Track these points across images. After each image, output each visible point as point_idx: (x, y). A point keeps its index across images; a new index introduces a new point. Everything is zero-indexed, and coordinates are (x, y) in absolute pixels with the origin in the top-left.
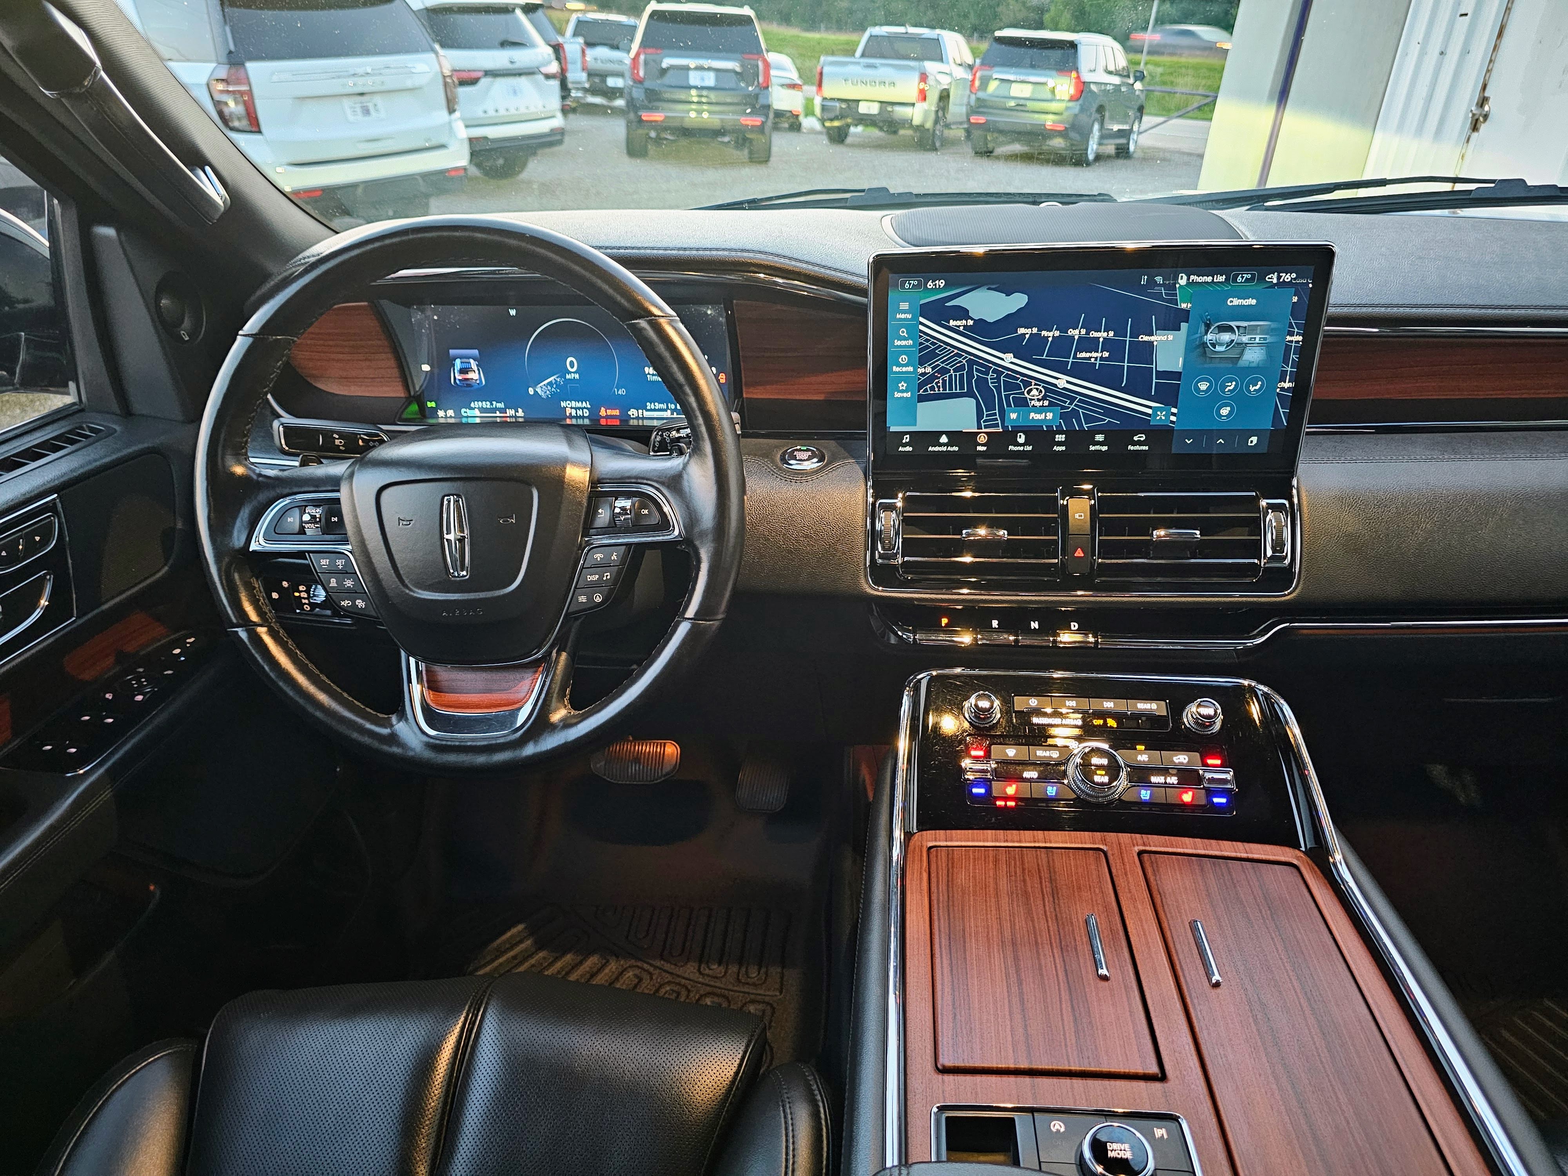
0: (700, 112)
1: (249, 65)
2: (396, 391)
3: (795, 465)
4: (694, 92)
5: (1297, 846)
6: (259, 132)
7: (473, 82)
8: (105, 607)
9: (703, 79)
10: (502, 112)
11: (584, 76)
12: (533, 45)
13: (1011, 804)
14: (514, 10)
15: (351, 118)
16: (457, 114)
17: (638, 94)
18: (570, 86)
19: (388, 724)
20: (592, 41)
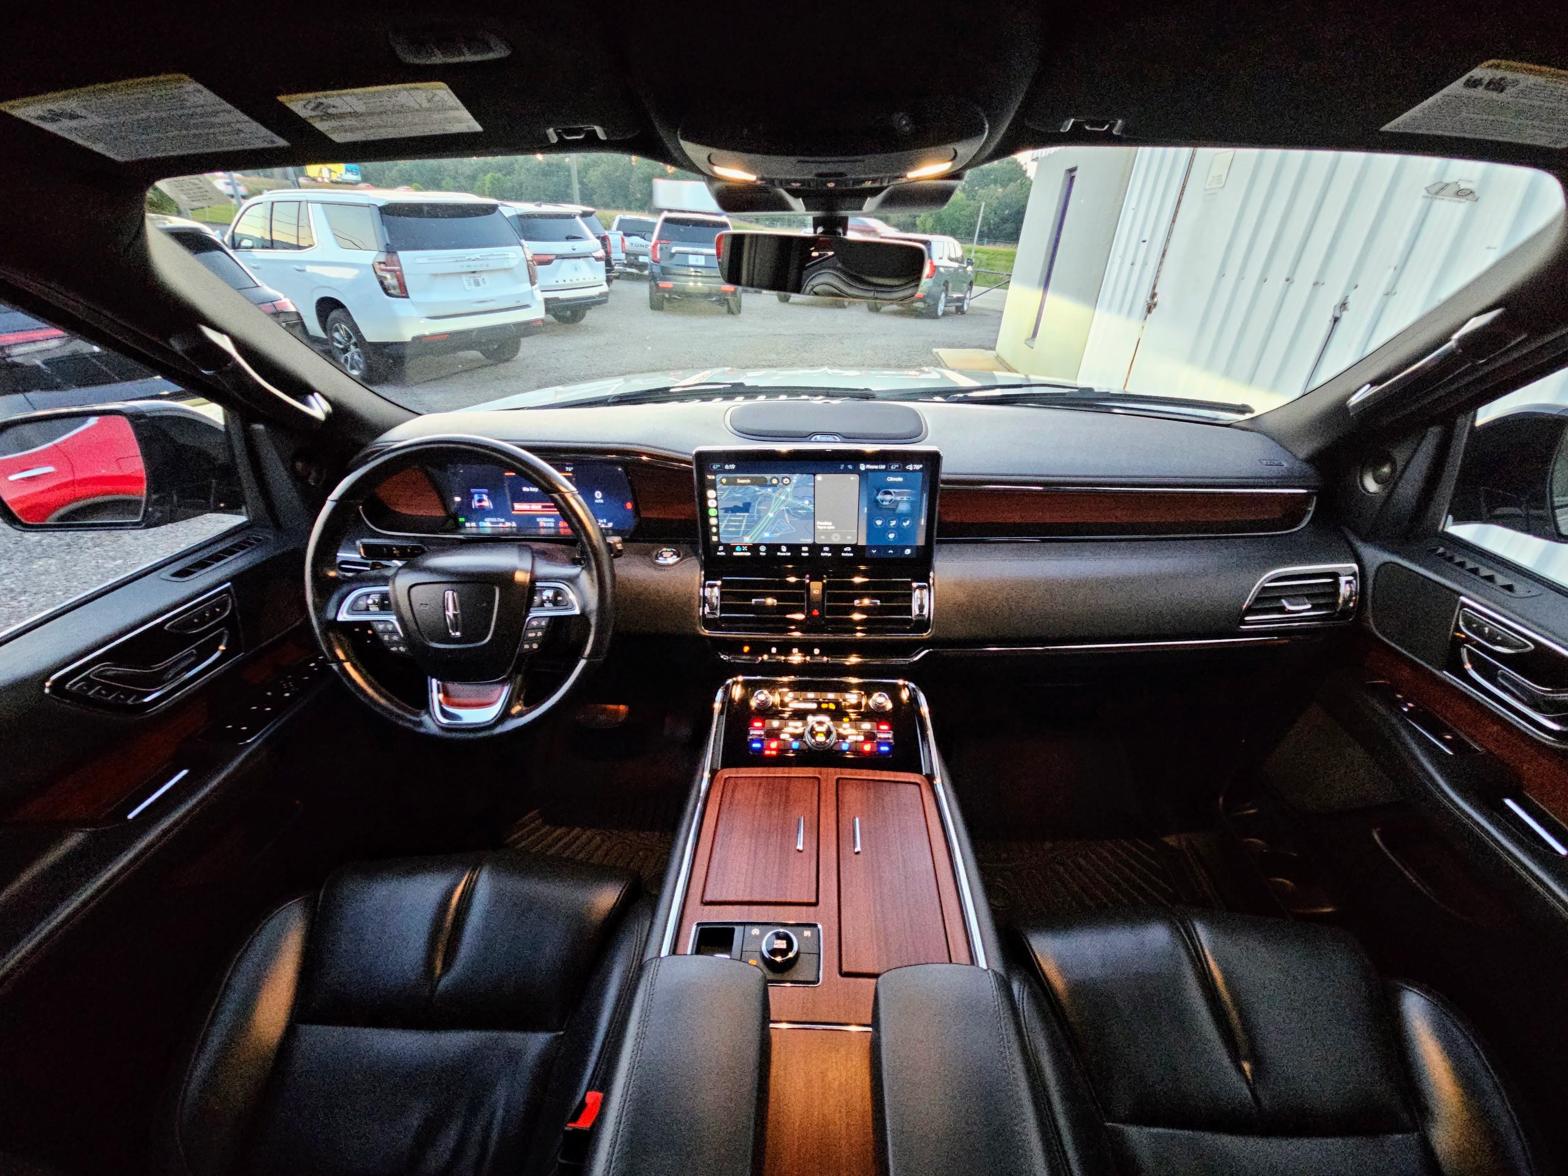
0: (695, 282)
1: (400, 253)
2: (439, 513)
3: (661, 561)
4: (692, 269)
5: (920, 772)
6: (407, 297)
7: (549, 262)
8: (263, 645)
9: (697, 261)
10: (568, 282)
11: (623, 256)
12: (587, 239)
13: (774, 753)
14: (574, 217)
15: (468, 288)
16: (536, 286)
17: (656, 270)
18: (613, 263)
19: (418, 715)
20: (628, 232)
